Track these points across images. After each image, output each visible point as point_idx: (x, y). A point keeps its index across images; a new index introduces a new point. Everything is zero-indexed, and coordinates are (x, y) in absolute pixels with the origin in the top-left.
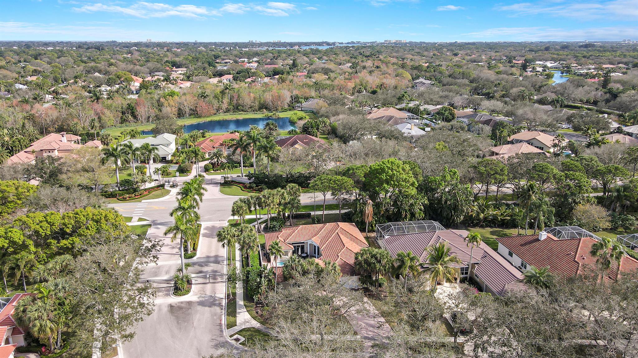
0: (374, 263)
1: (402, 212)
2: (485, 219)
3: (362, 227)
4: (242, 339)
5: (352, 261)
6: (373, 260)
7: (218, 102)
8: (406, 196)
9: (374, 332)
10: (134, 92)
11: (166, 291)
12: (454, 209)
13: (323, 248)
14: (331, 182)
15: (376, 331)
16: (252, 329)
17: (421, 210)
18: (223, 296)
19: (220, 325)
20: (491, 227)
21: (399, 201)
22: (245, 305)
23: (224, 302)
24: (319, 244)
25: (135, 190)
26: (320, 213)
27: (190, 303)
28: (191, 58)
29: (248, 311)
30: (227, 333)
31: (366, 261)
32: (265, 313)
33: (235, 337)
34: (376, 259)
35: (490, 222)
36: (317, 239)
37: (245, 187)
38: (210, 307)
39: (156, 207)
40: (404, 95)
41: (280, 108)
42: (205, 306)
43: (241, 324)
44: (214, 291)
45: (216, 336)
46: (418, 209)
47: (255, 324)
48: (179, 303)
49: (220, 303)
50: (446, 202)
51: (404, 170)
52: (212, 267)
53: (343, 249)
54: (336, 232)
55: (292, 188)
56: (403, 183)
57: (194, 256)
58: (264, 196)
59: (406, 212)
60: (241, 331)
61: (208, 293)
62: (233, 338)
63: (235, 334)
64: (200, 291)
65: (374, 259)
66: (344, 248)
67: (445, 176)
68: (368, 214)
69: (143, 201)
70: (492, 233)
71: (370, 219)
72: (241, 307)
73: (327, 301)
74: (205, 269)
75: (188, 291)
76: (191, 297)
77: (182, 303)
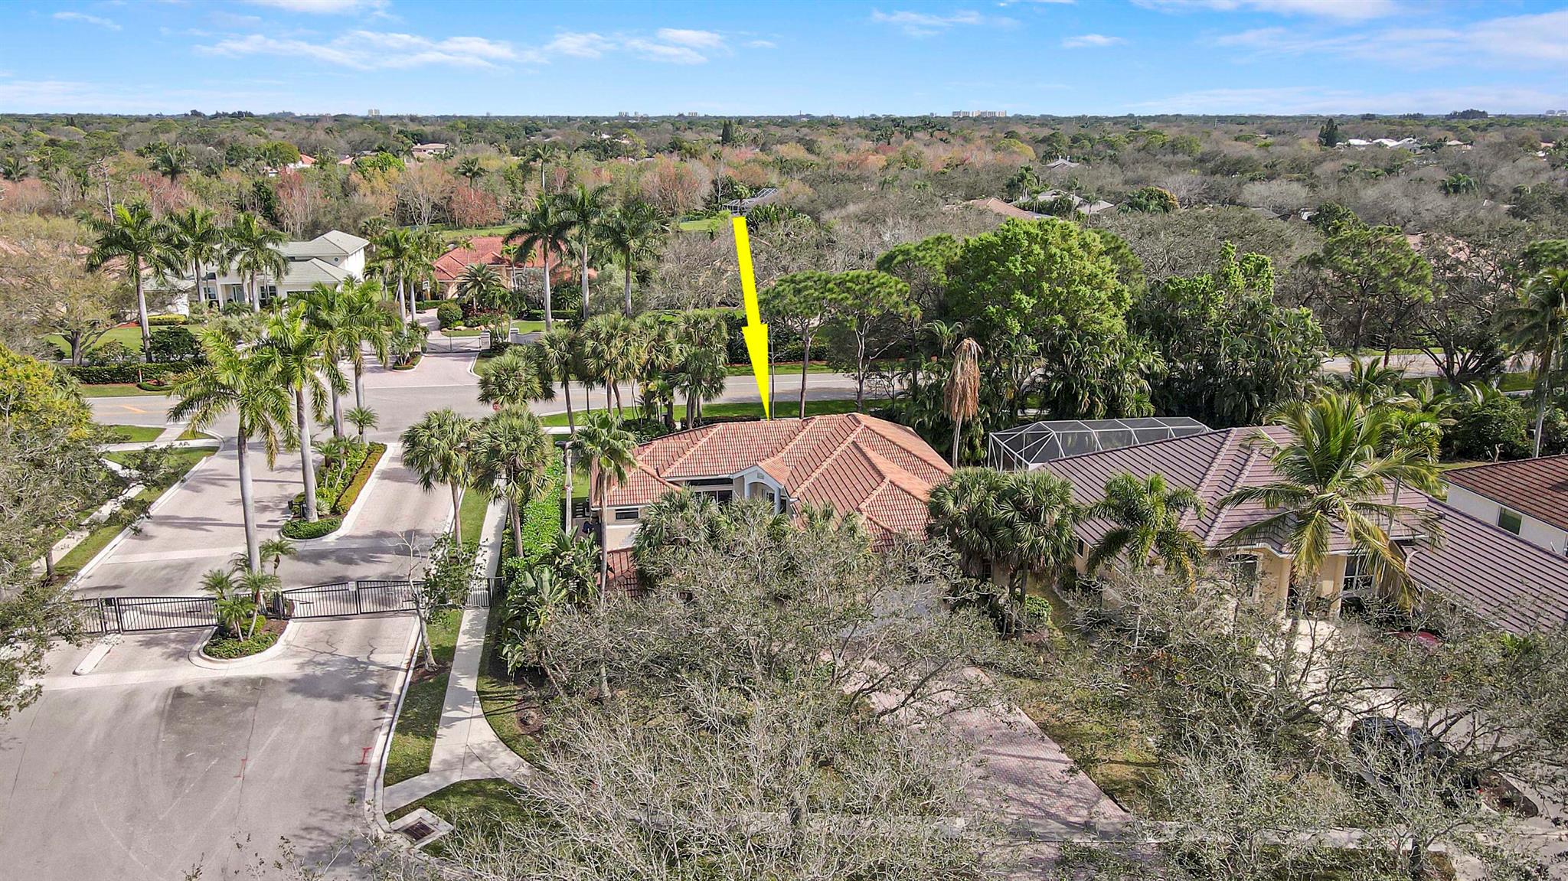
0: (1010, 524)
1: (1077, 394)
3: (938, 437)
4: (442, 829)
6: (1006, 512)
7: (513, 191)
8: (1093, 335)
9: (1025, 803)
11: (179, 642)
12: (1259, 389)
13: (799, 490)
14: (830, 285)
15: (1031, 798)
16: (491, 786)
17: (1141, 391)
18: (401, 659)
19: (361, 767)
21: (1068, 354)
22: (479, 693)
23: (398, 684)
24: (784, 482)
27: (259, 684)
28: (464, 126)
29: (487, 715)
31: (977, 516)
33: (410, 819)
34: (1019, 505)
36: (780, 465)
38: (337, 698)
40: (1023, 177)
41: (682, 211)
42: (320, 696)
43: (448, 766)
44: (370, 643)
45: (325, 816)
47: (507, 763)
48: (214, 682)
49: (384, 686)
51: (1084, 246)
52: (386, 565)
53: (880, 490)
54: (850, 440)
55: (696, 323)
56: (1085, 290)
57: (326, 532)
58: (595, 335)
59: (1092, 393)
60: (441, 794)
61: (345, 650)
62: (400, 823)
63: (412, 808)
64: (317, 641)
65: (1007, 506)
66: (884, 486)
67: (1226, 276)
68: (964, 387)
71: (972, 406)
72: (464, 697)
74: (361, 571)
75: (266, 643)
76: (273, 661)
77: (227, 683)
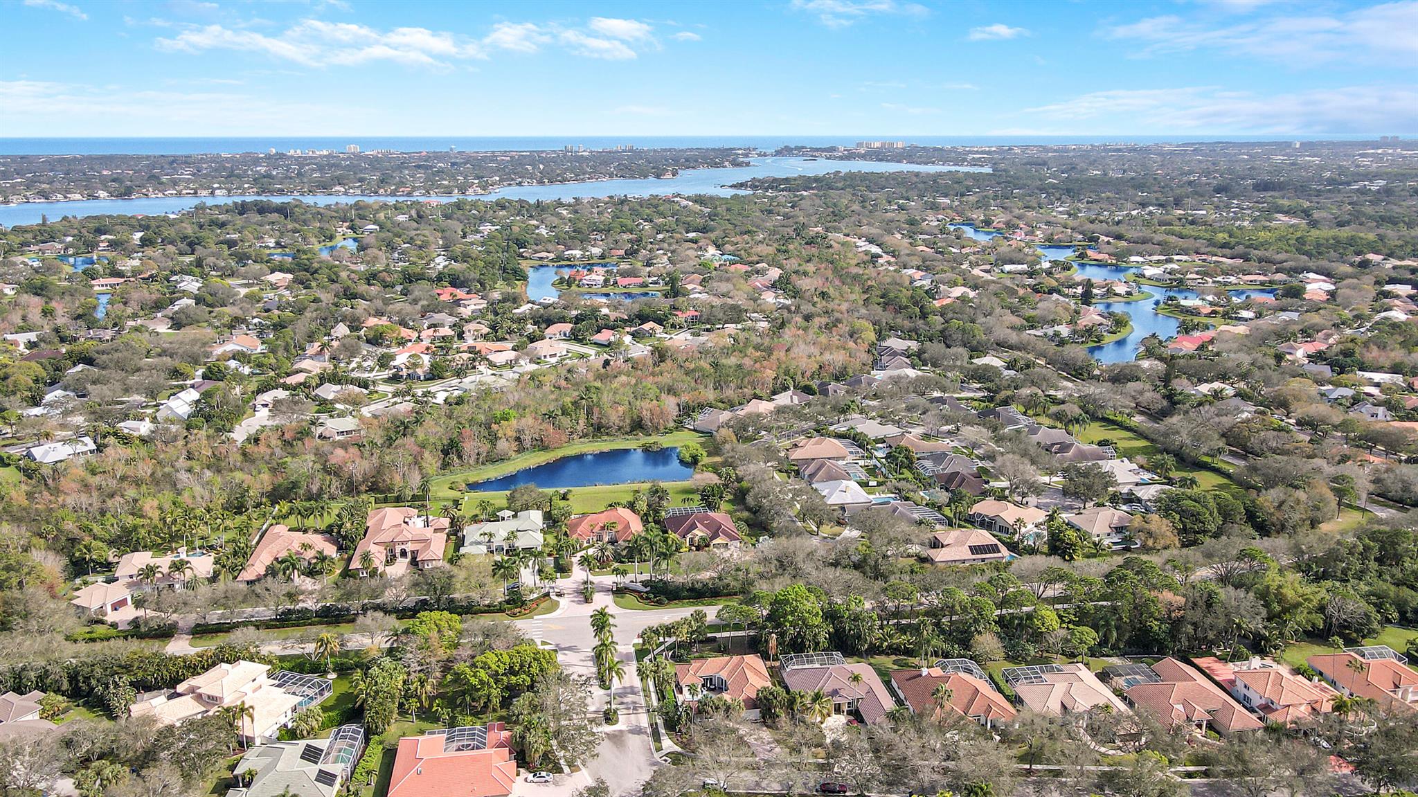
0: (772, 699)
1: (805, 643)
2: (889, 647)
3: (765, 656)
4: (670, 761)
5: (754, 696)
6: (771, 697)
8: (810, 626)
10: (422, 378)
11: (599, 721)
12: (857, 639)
13: (729, 681)
15: (769, 754)
16: (676, 753)
17: (825, 640)
18: (646, 725)
19: (650, 749)
20: (896, 655)
21: (803, 632)
22: (666, 734)
23: (649, 731)
24: (726, 677)
25: (523, 603)
26: (726, 634)
27: (621, 731)
29: (670, 739)
30: (657, 755)
31: (765, 698)
32: (684, 740)
33: (664, 759)
34: (774, 695)
35: (895, 649)
36: (724, 673)
37: (641, 597)
38: (639, 735)
39: (553, 627)
40: (849, 407)
41: (662, 428)
42: (634, 734)
43: (666, 749)
44: (638, 720)
46: (823, 638)
47: (678, 749)
48: (612, 731)
49: (646, 732)
50: (850, 631)
52: (629, 699)
53: (747, 685)
54: (742, 665)
55: (698, 614)
59: (810, 642)
60: (667, 754)
61: (634, 723)
62: (662, 759)
63: (663, 757)
64: (627, 721)
66: (749, 684)
68: (773, 644)
69: (535, 617)
70: (895, 662)
71: (774, 648)
72: (663, 735)
73: (734, 731)
74: (625, 700)
75: (617, 722)
76: (621, 725)
77: (614, 731)
